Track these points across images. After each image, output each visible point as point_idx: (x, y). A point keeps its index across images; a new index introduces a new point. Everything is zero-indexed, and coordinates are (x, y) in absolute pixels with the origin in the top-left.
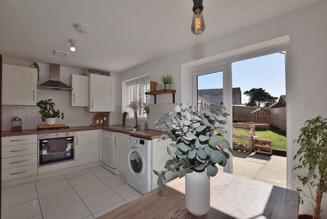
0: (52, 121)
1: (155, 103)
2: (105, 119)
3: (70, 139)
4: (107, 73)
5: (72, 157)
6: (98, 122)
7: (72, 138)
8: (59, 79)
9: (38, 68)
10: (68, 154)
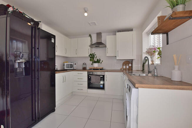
0: (96, 65)
1: (168, 44)
2: (130, 65)
3: (102, 76)
4: (131, 30)
5: (103, 88)
6: (124, 67)
7: (104, 76)
8: (102, 41)
9: (91, 37)
10: (102, 86)
